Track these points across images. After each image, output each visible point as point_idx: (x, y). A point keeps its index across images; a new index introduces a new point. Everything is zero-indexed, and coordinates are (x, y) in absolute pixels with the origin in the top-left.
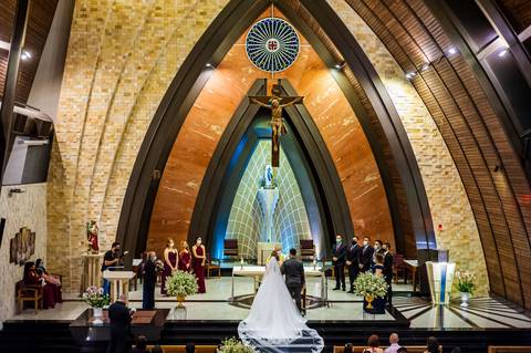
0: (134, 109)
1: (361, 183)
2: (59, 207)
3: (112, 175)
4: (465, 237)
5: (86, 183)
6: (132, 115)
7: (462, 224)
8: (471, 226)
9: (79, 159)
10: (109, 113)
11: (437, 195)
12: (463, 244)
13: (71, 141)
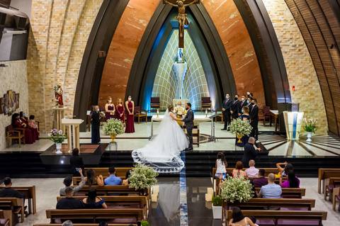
0: (84, 8)
1: (242, 58)
2: (36, 76)
3: (71, 54)
4: (312, 94)
5: (53, 60)
6: (82, 13)
7: (310, 86)
8: (316, 87)
9: (48, 44)
10: (66, 11)
11: (293, 66)
12: (311, 99)
13: (42, 31)
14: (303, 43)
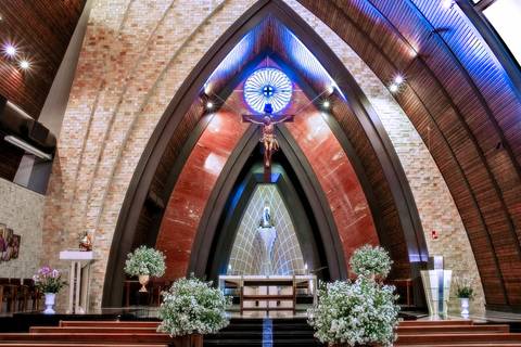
0: (133, 128)
4: (457, 248)
5: (83, 198)
6: (130, 133)
7: (453, 236)
8: (462, 237)
9: (78, 175)
10: (109, 131)
11: (427, 207)
12: (456, 256)
13: (72, 156)
14: (439, 174)
